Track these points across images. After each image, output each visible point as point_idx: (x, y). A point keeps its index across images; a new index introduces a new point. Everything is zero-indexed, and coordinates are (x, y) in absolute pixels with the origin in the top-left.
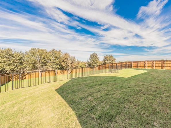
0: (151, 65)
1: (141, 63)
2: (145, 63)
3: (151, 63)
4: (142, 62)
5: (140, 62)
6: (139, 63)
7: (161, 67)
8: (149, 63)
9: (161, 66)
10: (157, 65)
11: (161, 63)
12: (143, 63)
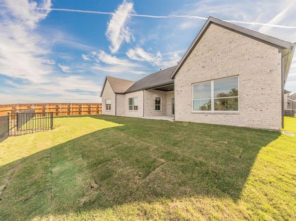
0: (66, 110)
1: (52, 107)
2: (57, 106)
3: (67, 107)
4: (53, 104)
5: (50, 104)
6: (47, 107)
7: (78, 113)
8: (64, 106)
9: (78, 110)
10: (74, 110)
11: (78, 107)
12: (54, 107)
